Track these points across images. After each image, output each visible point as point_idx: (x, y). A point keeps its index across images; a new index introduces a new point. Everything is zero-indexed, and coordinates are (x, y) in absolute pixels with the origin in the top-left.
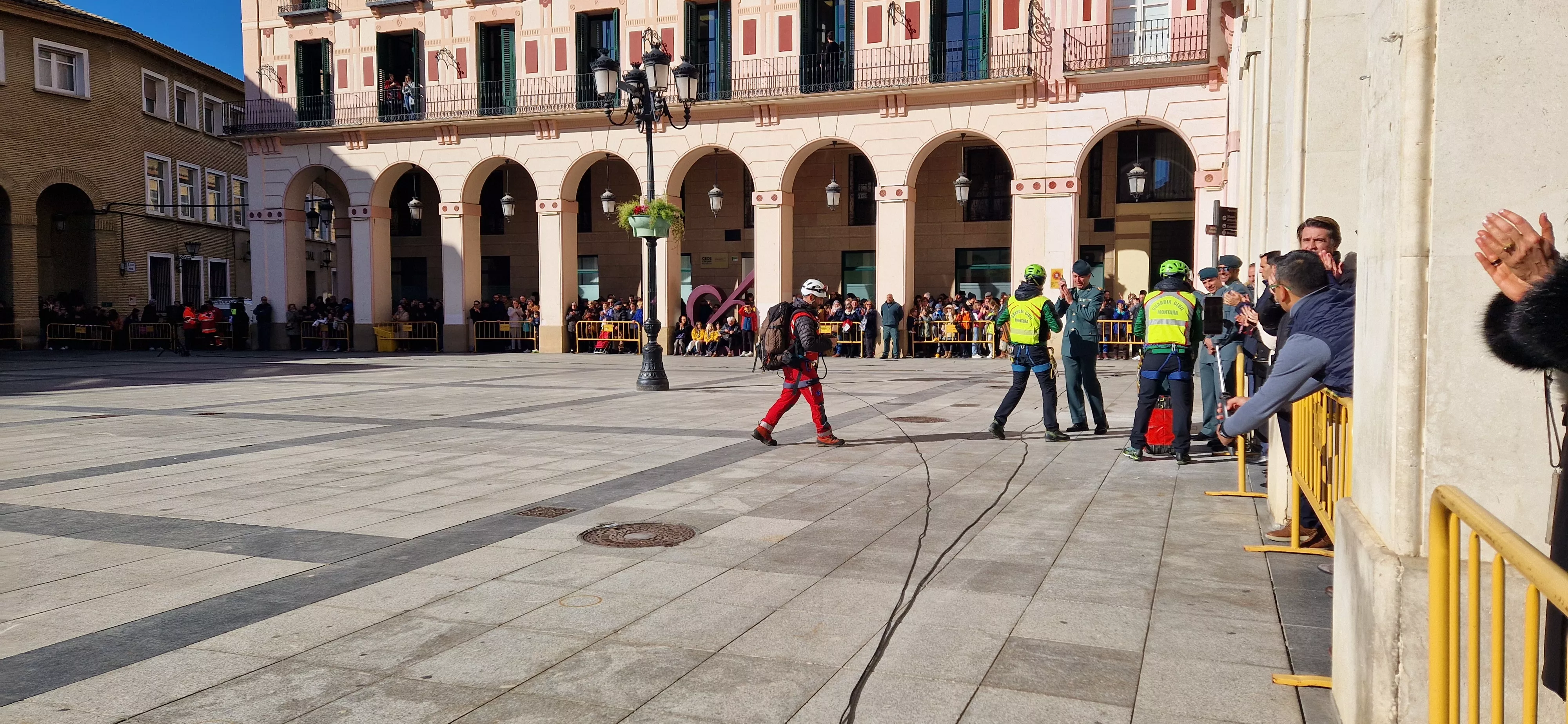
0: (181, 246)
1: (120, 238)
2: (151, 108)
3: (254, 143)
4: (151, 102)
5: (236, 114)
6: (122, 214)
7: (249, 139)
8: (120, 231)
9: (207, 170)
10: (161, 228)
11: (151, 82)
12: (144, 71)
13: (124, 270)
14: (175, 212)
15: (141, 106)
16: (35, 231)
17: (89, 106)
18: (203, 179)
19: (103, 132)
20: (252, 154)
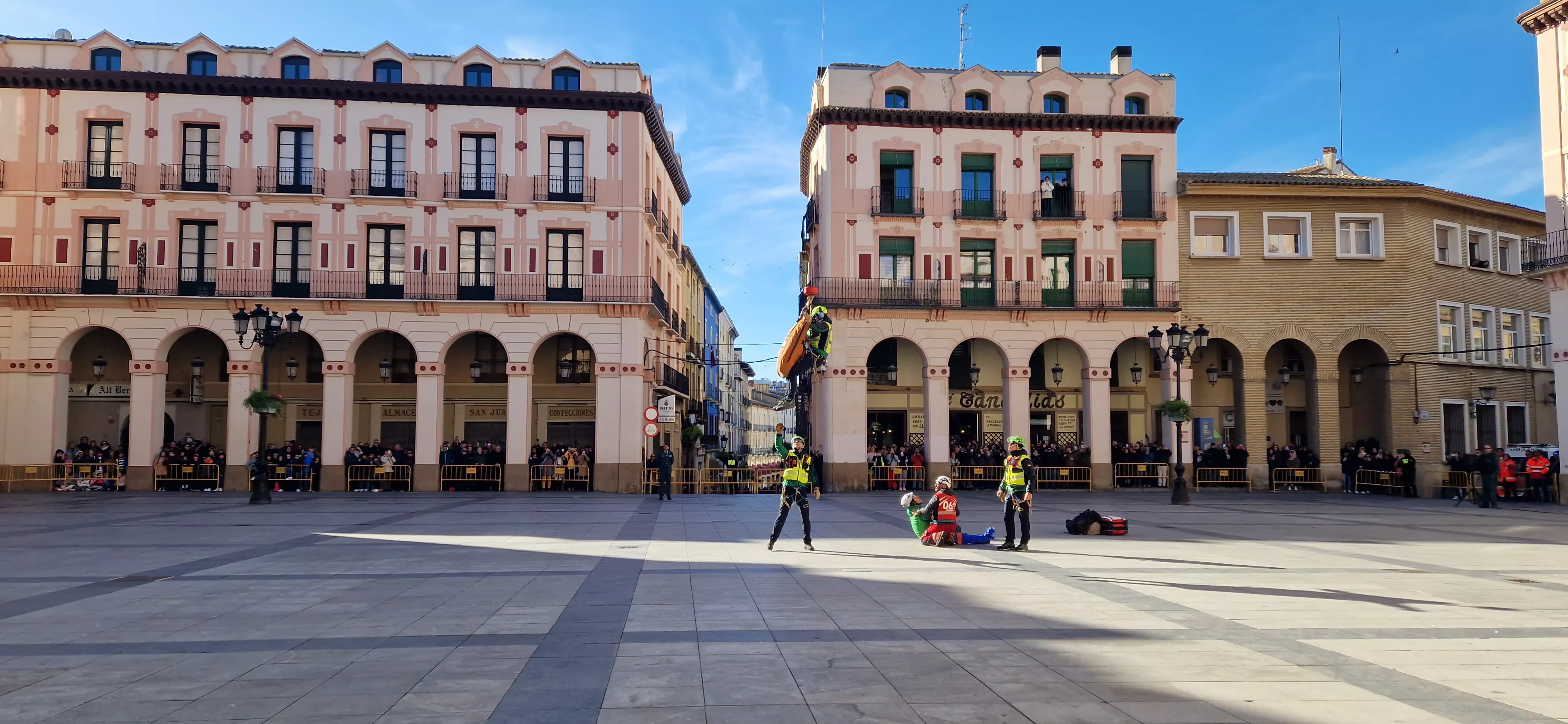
0: (1476, 392)
1: (1414, 387)
2: (1443, 256)
3: (1558, 278)
4: (1443, 250)
5: (1534, 248)
6: (1415, 363)
7: (1552, 274)
8: (1413, 380)
9: (1502, 310)
10: (1456, 375)
11: (1443, 232)
12: (1436, 222)
13: (1417, 418)
14: (1468, 357)
15: (1433, 257)
16: (1336, 385)
17: (1384, 265)
18: (1498, 320)
19: (1396, 287)
20: (1556, 288)
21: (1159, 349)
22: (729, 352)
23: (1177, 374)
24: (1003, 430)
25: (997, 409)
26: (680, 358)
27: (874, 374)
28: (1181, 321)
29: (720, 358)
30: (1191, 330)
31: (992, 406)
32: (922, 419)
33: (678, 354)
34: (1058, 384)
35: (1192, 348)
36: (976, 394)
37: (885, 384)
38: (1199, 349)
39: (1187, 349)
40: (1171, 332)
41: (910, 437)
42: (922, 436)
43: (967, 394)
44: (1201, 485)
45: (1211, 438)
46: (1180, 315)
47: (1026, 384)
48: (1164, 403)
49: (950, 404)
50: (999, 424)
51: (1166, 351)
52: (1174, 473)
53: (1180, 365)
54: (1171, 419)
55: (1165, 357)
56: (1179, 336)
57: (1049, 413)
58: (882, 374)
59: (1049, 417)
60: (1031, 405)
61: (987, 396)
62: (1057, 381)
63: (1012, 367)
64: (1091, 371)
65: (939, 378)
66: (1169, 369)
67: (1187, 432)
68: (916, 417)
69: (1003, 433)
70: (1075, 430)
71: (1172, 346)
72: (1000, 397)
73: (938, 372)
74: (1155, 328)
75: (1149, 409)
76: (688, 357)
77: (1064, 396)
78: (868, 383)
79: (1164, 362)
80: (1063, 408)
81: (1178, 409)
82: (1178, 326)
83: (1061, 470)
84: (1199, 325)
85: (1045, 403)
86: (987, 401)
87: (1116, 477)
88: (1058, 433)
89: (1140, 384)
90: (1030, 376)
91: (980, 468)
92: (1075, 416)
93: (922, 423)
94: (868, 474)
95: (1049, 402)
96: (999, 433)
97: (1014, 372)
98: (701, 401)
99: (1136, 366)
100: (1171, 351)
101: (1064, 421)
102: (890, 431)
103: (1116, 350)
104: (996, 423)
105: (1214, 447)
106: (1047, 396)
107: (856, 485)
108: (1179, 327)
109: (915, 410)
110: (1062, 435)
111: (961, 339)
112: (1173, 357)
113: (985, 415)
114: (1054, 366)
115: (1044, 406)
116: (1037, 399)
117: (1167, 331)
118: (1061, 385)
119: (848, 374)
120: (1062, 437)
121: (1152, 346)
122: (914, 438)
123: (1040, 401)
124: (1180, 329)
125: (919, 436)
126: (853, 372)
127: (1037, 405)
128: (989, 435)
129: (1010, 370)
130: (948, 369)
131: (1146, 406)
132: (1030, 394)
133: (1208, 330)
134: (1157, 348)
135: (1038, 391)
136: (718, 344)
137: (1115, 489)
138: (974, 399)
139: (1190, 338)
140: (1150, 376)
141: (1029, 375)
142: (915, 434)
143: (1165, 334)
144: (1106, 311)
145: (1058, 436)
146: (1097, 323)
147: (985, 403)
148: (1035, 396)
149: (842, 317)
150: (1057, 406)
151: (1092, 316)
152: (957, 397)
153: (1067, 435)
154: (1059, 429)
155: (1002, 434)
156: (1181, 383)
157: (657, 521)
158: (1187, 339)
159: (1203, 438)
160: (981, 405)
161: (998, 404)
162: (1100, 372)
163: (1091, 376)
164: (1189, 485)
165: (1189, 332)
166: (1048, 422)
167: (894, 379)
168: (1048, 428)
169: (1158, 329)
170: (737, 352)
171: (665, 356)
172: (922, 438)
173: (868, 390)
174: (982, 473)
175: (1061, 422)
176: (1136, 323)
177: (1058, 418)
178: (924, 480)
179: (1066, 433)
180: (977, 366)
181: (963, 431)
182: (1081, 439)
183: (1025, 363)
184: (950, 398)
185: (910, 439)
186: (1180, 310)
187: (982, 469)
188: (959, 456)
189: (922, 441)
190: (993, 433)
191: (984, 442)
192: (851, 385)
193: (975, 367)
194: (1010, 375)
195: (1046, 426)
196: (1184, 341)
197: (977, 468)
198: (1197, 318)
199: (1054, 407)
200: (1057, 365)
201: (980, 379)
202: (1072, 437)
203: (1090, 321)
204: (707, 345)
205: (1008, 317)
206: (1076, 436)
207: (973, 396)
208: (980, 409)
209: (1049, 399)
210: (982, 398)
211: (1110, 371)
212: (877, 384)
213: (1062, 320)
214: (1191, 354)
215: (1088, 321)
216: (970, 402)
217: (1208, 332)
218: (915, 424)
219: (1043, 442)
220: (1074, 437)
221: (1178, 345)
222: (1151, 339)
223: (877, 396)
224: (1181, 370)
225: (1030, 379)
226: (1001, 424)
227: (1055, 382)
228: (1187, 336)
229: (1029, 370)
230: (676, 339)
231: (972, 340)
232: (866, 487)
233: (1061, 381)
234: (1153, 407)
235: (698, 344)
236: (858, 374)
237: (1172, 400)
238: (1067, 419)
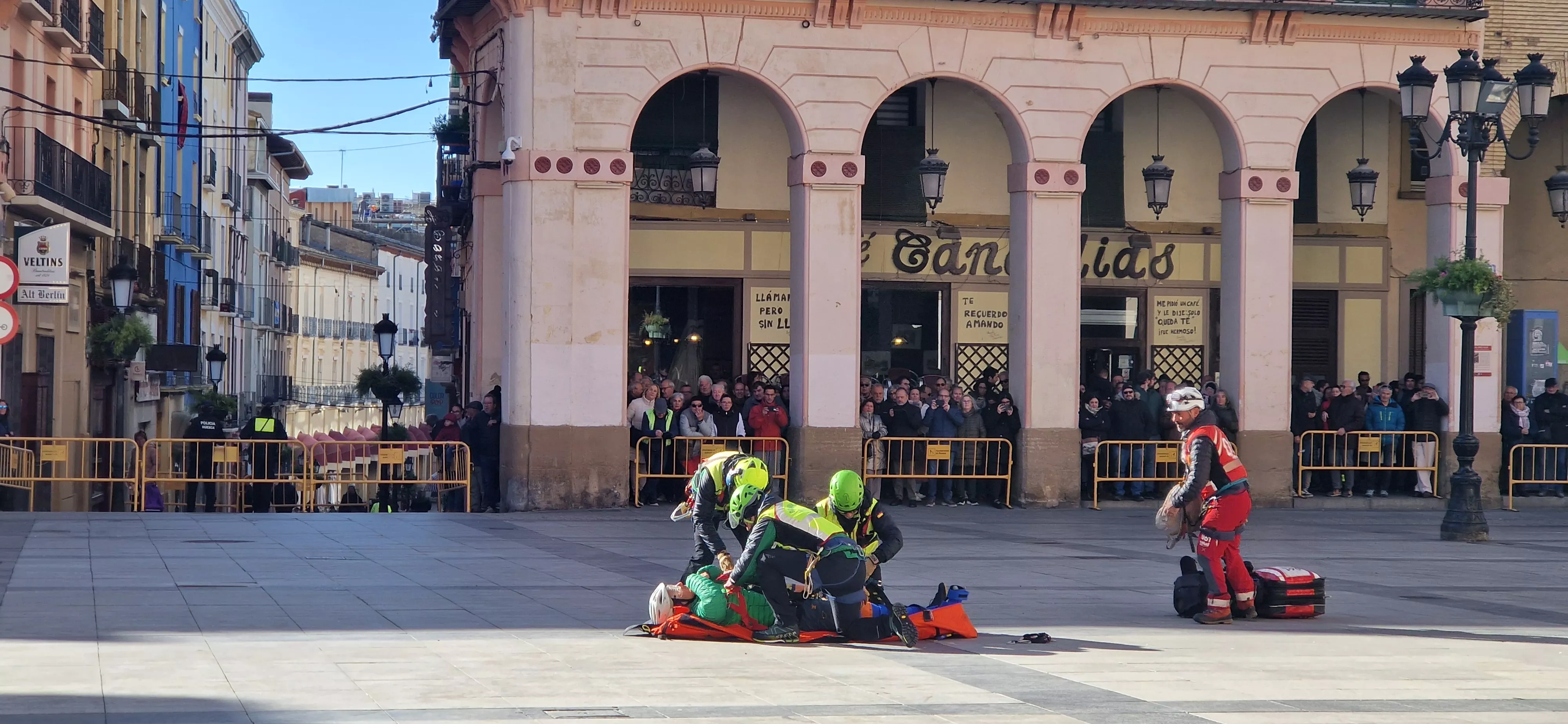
21: (1425, 118)
22: (233, 102)
23: (1469, 190)
24: (1009, 338)
25: (992, 278)
26: (85, 113)
27: (652, 171)
28: (1486, 47)
29: (207, 119)
30: (1507, 70)
31: (980, 271)
32: (786, 305)
33: (78, 103)
34: (1157, 213)
35: (1510, 120)
36: (938, 233)
37: (682, 203)
38: (1528, 121)
39: (1497, 121)
40: (1456, 74)
41: (749, 355)
42: (783, 352)
43: (913, 236)
44: (1519, 491)
45: (1550, 364)
46: (1483, 30)
47: (1072, 209)
48: (1433, 267)
49: (863, 261)
50: (998, 320)
51: (1444, 126)
52: (1453, 459)
53: (1479, 163)
54: (1450, 310)
55: (1441, 142)
56: (1478, 85)
57: (1132, 293)
58: (675, 173)
59: (1132, 303)
60: (1084, 271)
61: (967, 243)
62: (1157, 205)
63: (1035, 161)
64: (1245, 177)
65: (833, 187)
66: (1449, 176)
67: (1490, 348)
68: (769, 297)
69: (1007, 346)
70: (1198, 338)
71: (1459, 111)
72: (1003, 244)
73: (834, 172)
74: (1417, 61)
75: (1394, 285)
76: (111, 115)
77: (1172, 247)
78: (635, 199)
79: (1438, 154)
80: (1170, 278)
81: (1468, 284)
82: (1476, 58)
83: (1158, 450)
84: (1530, 57)
85: (1123, 265)
86: (968, 255)
87: (1302, 468)
88: (1154, 347)
89: (1371, 217)
90: (1083, 188)
91: (942, 443)
92: (1200, 303)
93: (786, 314)
94: (628, 458)
95: (1132, 262)
96: (999, 346)
97: (1042, 176)
98: (149, 244)
99: (1365, 168)
100: (1455, 127)
101: (1170, 316)
102: (694, 338)
103: (1313, 122)
104: (991, 319)
105: (1553, 391)
106: (1127, 245)
107: (594, 488)
108: (1480, 60)
109: (768, 278)
110: (1165, 353)
111: (899, 80)
112: (1461, 141)
113: (962, 294)
114: (1148, 163)
115: (1119, 274)
116: (1101, 251)
117: (1447, 71)
118: (1167, 216)
119: (578, 171)
120: (1165, 360)
121: (1406, 113)
122: (762, 359)
123: (1108, 259)
124: (1482, 66)
125: (776, 351)
126: (592, 166)
127: (1101, 269)
128: (969, 351)
129: (1032, 169)
130: (860, 162)
131: (1387, 278)
132: (1084, 239)
133: (1553, 70)
134: (1418, 118)
135: (1105, 232)
136: (200, 77)
137: (1297, 501)
138: (933, 249)
139: (1507, 90)
140: (1401, 195)
141: (1081, 185)
142: (765, 345)
143: (1442, 79)
144: (1289, 14)
145: (1153, 356)
146: (1264, 46)
147: (963, 260)
148: (1098, 245)
149: (565, 8)
150: (1155, 274)
151: (1252, 26)
152: (886, 242)
153: (1178, 353)
154: (1158, 337)
155: (1006, 349)
156: (1480, 217)
157: (13, 583)
158: (1497, 94)
159: (1529, 366)
160: (951, 267)
161: (995, 265)
162: (1269, 182)
163: (1245, 191)
164: (1489, 489)
165: (1505, 77)
166: (1129, 318)
167: (708, 188)
168: (1130, 334)
169: (1424, 64)
170: (257, 106)
171: (39, 108)
172: (783, 359)
173: (632, 218)
174: (947, 456)
175: (1162, 317)
176: (1367, 48)
177: (1157, 308)
178: (785, 477)
179: (1175, 347)
180: (940, 157)
181: (898, 341)
182: (1215, 366)
183: (1073, 150)
184: (866, 245)
185: (749, 362)
186: (1484, 15)
187: (948, 447)
188: (881, 410)
189: (783, 366)
190: (980, 345)
191: (956, 370)
192: (584, 201)
193: (933, 158)
194: (1032, 184)
195: (1125, 326)
196: (1491, 98)
197: (935, 443)
198: (1527, 39)
199: (1147, 276)
200: (1157, 159)
201: (946, 192)
202: (1190, 360)
203: (1247, 39)
204: (165, 80)
205: (1029, 23)
206: (1202, 357)
207: (929, 242)
208: (947, 277)
209: (1133, 252)
210: (954, 248)
211: (1294, 178)
212: (659, 201)
213: (1175, 35)
214: (1508, 137)
215: (1243, 40)
216: (919, 258)
217: (1553, 76)
218: (764, 317)
219: (1117, 371)
220: (1197, 360)
221: (1474, 110)
222: (1405, 92)
223: (657, 236)
224: (1479, 181)
225: (1085, 197)
226: (1004, 320)
227: (1150, 205)
228: (1497, 87)
229: (1081, 170)
230: (74, 60)
231: (929, 85)
232: (624, 496)
233: (1165, 205)
234: (1404, 279)
235: (140, 77)
236: (605, 172)
237: (1453, 259)
238: (1177, 308)
